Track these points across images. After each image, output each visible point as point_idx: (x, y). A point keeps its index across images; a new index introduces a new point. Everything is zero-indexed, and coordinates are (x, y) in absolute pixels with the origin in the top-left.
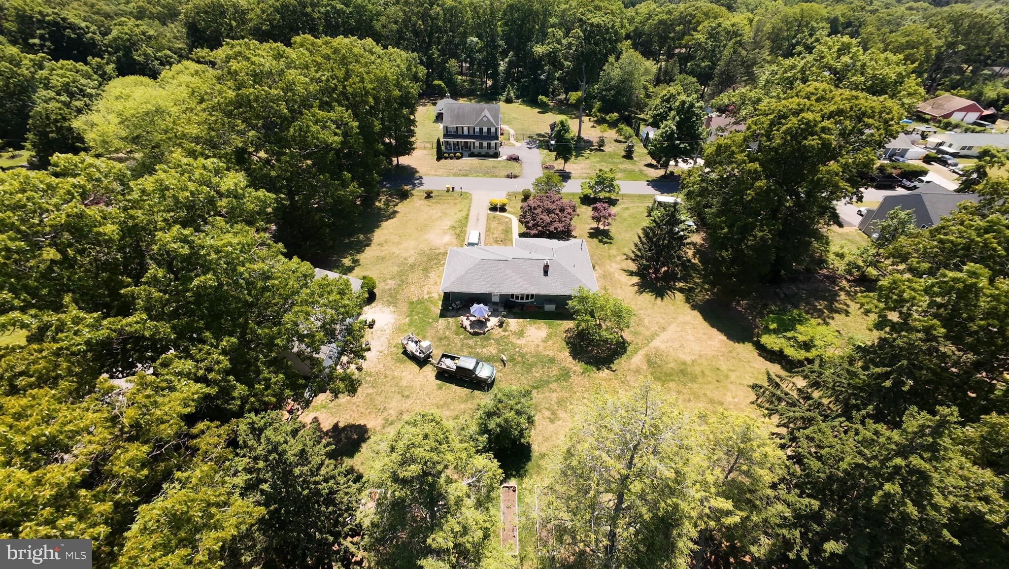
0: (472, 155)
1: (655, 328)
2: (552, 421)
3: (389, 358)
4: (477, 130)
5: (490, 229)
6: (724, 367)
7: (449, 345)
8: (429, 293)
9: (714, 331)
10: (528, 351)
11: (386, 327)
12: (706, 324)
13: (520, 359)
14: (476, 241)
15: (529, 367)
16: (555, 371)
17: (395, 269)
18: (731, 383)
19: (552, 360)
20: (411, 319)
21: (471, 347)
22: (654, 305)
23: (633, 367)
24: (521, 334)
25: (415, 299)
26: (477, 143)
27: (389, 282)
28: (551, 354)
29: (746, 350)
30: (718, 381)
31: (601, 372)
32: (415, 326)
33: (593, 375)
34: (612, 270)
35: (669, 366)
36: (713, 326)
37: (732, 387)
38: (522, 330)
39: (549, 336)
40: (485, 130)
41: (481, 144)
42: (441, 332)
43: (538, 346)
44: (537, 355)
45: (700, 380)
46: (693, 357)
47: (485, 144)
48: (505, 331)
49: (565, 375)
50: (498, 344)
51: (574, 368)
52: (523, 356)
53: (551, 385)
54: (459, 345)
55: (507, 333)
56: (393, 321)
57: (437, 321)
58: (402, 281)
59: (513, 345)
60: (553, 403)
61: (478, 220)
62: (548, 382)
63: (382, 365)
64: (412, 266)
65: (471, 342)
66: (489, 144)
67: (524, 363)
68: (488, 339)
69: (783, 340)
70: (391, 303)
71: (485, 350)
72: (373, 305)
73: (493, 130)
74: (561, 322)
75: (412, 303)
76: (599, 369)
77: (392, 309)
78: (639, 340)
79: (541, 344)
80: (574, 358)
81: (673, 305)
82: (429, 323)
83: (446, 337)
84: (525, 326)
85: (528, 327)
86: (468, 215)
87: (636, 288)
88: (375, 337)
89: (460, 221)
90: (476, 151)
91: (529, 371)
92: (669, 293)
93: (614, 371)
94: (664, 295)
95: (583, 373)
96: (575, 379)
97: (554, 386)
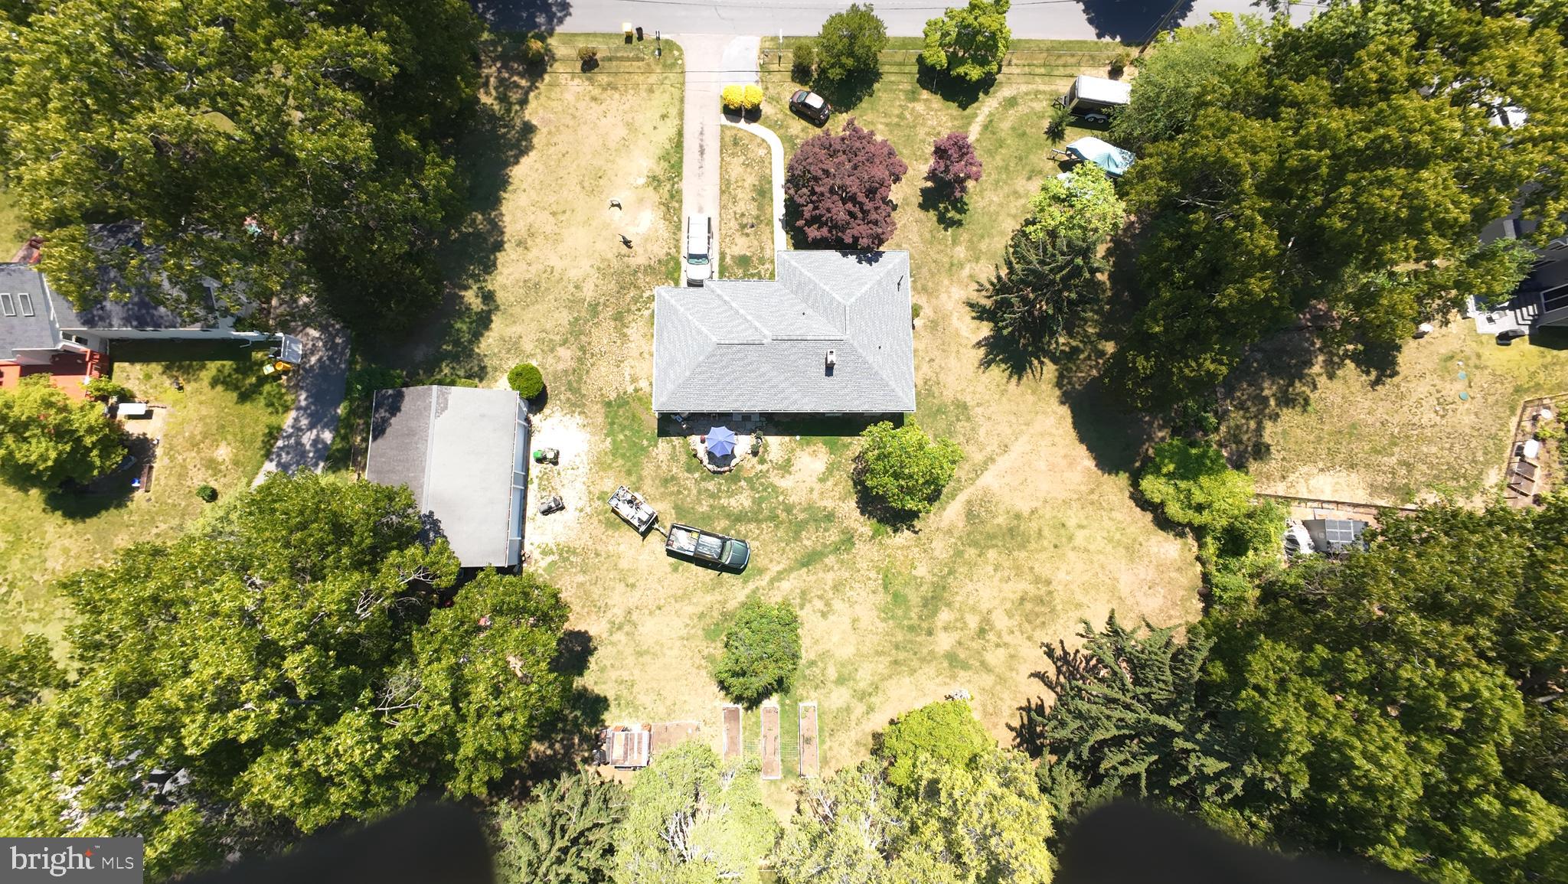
1: (992, 447)
2: (824, 615)
3: (595, 520)
5: (728, 183)
6: (1071, 523)
7: (679, 493)
8: (634, 380)
9: (1082, 451)
10: (797, 501)
11: (578, 460)
12: (1072, 434)
13: (783, 516)
14: (704, 251)
15: (797, 529)
16: (833, 536)
17: (564, 317)
18: (1074, 549)
19: (830, 517)
20: (614, 442)
21: (712, 496)
22: (1004, 392)
23: (945, 524)
24: (786, 467)
25: (613, 396)
27: (561, 351)
28: (829, 504)
29: (1117, 486)
30: (1056, 546)
31: (899, 534)
32: (623, 456)
33: (887, 541)
34: (950, 305)
35: (996, 522)
36: (1082, 440)
37: (1071, 555)
38: (789, 460)
39: (830, 470)
42: (664, 467)
43: (812, 490)
44: (809, 508)
45: (1033, 545)
46: (1034, 504)
48: (762, 462)
49: (848, 539)
50: (752, 488)
51: (862, 529)
52: (788, 509)
53: (826, 560)
54: (695, 492)
55: (765, 467)
56: (586, 447)
57: (656, 446)
58: (582, 349)
59: (775, 488)
60: (827, 588)
61: (702, 152)
62: (823, 555)
63: (587, 535)
64: (594, 309)
65: (711, 486)
67: (790, 522)
68: (736, 479)
69: (1171, 490)
70: (574, 405)
71: (733, 501)
72: (546, 411)
74: (847, 439)
75: (609, 404)
76: (895, 531)
77: (578, 419)
78: (963, 474)
79: (817, 486)
80: (862, 513)
81: (1034, 393)
82: (643, 449)
83: (673, 478)
84: (793, 450)
85: (798, 452)
86: (680, 134)
87: (982, 351)
88: (565, 482)
89: (665, 157)
91: (797, 537)
92: (1036, 362)
93: (916, 533)
94: (1025, 369)
95: (873, 537)
96: (861, 548)
97: (830, 560)
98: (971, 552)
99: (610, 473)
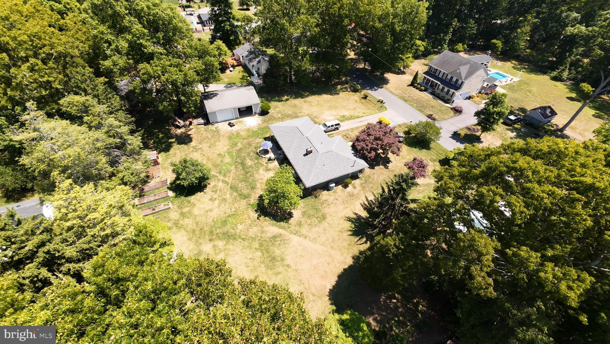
0: (432, 93)
1: (313, 236)
2: (211, 199)
4: (449, 77)
7: (246, 148)
10: (256, 177)
11: (247, 126)
12: (340, 270)
13: (249, 175)
15: (244, 180)
16: (245, 192)
17: (290, 113)
19: (253, 188)
20: (257, 131)
21: (248, 156)
22: (341, 230)
23: (266, 229)
24: (268, 170)
26: (441, 86)
27: (279, 115)
28: (258, 186)
31: (255, 213)
32: (253, 134)
33: (250, 210)
35: (276, 249)
38: (271, 170)
40: (454, 79)
41: (443, 88)
42: (254, 142)
43: (262, 179)
44: (255, 181)
45: (270, 272)
46: (292, 265)
47: (446, 89)
48: (266, 163)
49: (246, 197)
50: (255, 164)
51: (252, 200)
52: (252, 176)
54: (248, 151)
55: (265, 164)
56: (252, 126)
57: (260, 139)
59: (258, 170)
60: (223, 197)
61: (360, 122)
62: (237, 191)
63: (225, 134)
65: (252, 154)
66: (448, 91)
67: (247, 178)
68: (257, 159)
70: (265, 121)
71: (249, 161)
72: (260, 117)
73: (460, 82)
76: (256, 211)
77: (261, 123)
78: (293, 228)
79: (264, 181)
80: (259, 197)
81: (349, 245)
82: (257, 137)
83: (251, 145)
85: (275, 171)
86: (362, 117)
87: (355, 216)
88: (240, 125)
89: (352, 116)
90: (438, 91)
91: (241, 181)
92: (364, 239)
93: (258, 218)
94: (357, 236)
95: (250, 204)
96: (244, 202)
97: (235, 194)
98: (256, 245)
99: (246, 133)
